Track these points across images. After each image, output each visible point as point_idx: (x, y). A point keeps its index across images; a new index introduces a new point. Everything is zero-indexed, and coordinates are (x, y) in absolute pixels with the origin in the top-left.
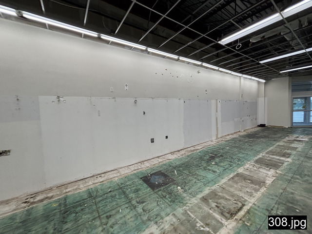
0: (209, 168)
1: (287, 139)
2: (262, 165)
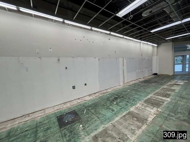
0: (111, 107)
1: (170, 83)
2: (149, 104)
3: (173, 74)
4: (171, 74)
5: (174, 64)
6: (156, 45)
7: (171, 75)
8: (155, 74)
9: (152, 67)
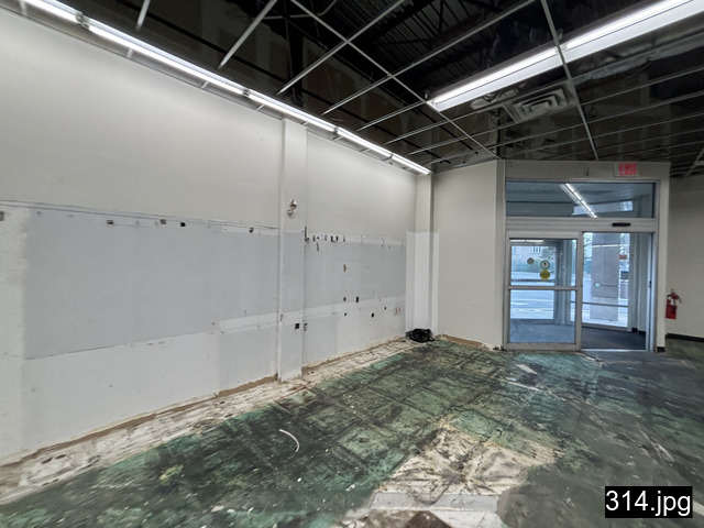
3: (499, 346)
4: (492, 340)
5: (508, 288)
6: (425, 171)
7: (491, 347)
8: (420, 335)
9: (403, 292)
